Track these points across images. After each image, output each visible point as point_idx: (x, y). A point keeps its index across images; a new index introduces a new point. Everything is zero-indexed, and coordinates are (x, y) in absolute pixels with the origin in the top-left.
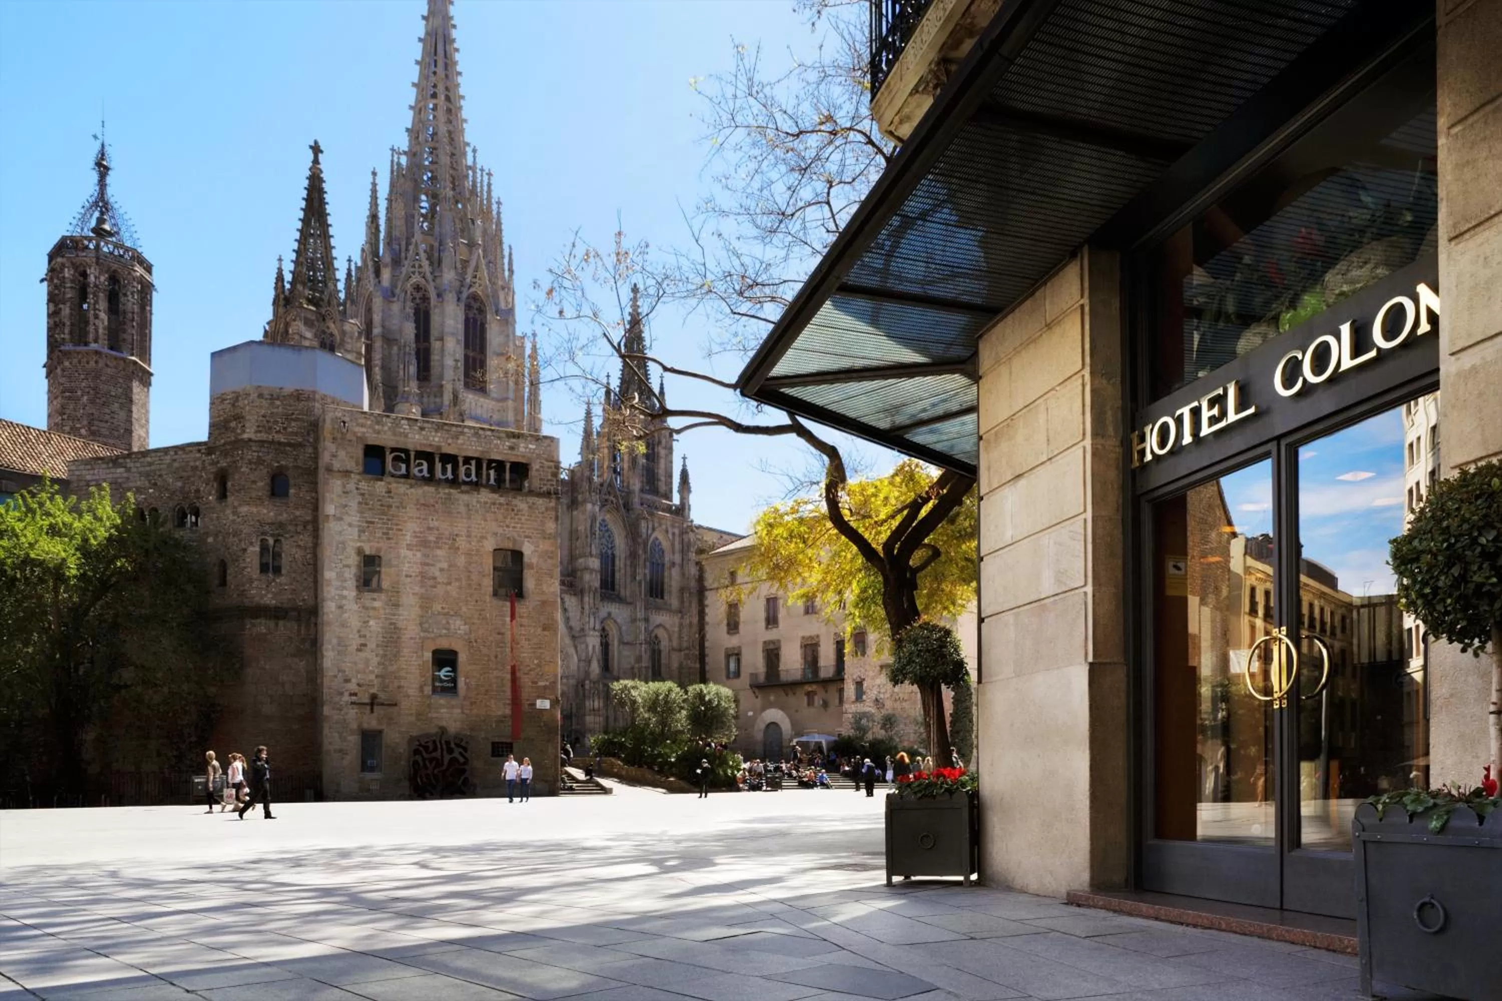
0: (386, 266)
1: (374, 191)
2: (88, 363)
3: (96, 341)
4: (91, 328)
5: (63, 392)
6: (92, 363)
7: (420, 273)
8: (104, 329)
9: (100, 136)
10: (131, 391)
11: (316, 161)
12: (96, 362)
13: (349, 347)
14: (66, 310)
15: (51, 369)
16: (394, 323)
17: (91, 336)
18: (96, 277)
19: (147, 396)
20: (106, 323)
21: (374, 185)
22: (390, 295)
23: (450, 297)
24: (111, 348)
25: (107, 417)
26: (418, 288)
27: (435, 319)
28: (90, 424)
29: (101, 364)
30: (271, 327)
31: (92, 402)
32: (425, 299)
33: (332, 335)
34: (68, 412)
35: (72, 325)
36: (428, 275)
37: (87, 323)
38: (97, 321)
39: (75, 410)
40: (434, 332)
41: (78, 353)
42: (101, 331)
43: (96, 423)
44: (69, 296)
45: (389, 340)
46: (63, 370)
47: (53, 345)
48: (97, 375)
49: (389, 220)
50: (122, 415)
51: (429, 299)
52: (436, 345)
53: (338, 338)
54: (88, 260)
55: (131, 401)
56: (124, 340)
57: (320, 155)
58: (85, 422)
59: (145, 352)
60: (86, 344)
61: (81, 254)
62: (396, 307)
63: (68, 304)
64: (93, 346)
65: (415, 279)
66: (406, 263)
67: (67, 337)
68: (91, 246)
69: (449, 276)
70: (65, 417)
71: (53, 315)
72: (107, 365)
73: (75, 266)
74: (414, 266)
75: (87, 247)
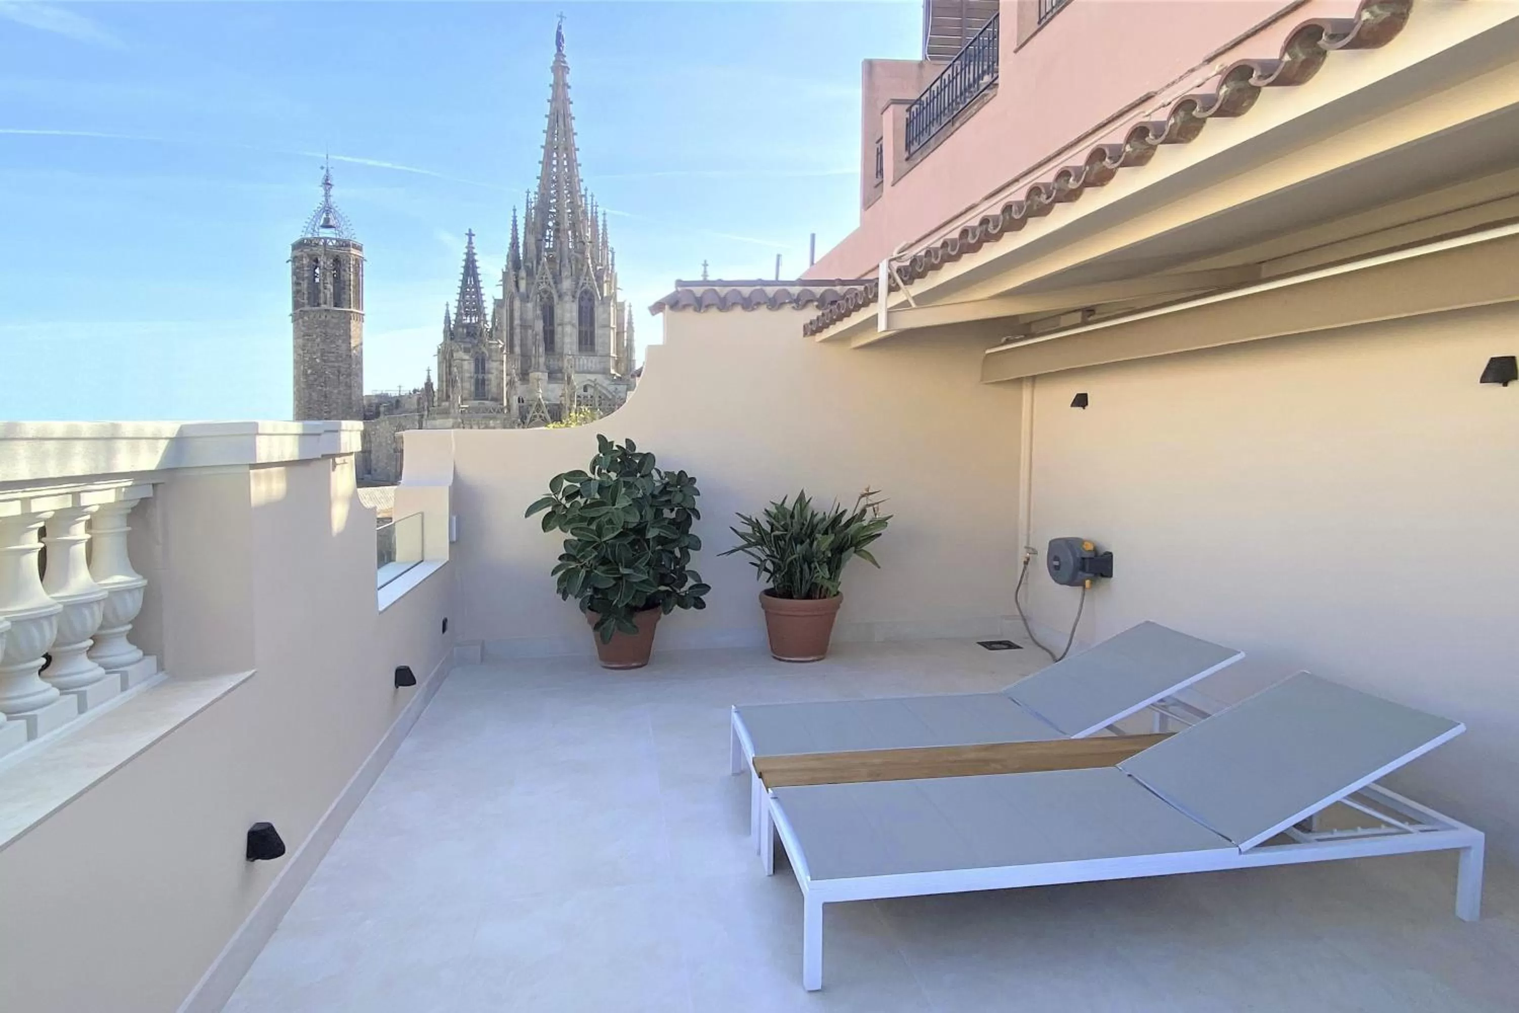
0: (523, 279)
1: (515, 221)
2: (320, 317)
3: (325, 303)
4: (322, 295)
5: (304, 336)
6: (323, 317)
7: (546, 282)
8: (331, 294)
9: (325, 166)
10: (350, 330)
11: (470, 242)
12: (326, 317)
13: (494, 358)
14: (305, 285)
15: (296, 318)
16: (530, 315)
17: (322, 301)
18: (324, 263)
19: (361, 329)
20: (332, 291)
21: (515, 217)
22: (525, 299)
23: (568, 298)
24: (336, 306)
25: (333, 350)
26: (545, 291)
27: (558, 311)
28: (322, 355)
29: (329, 317)
30: (442, 347)
31: (324, 341)
32: (551, 298)
33: (483, 353)
34: (307, 348)
35: (309, 293)
36: (552, 283)
37: (319, 291)
38: (326, 291)
39: (312, 347)
40: (557, 321)
41: (313, 312)
42: (328, 296)
43: (326, 354)
44: (306, 275)
45: (525, 326)
46: (303, 322)
47: (296, 305)
48: (326, 324)
49: (525, 244)
50: (344, 347)
51: (553, 298)
52: (558, 329)
53: (487, 355)
54: (318, 252)
55: (350, 337)
56: (344, 299)
57: (473, 237)
58: (319, 355)
59: (359, 303)
60: (319, 305)
61: (314, 249)
62: (530, 305)
63: (306, 281)
64: (323, 306)
65: (542, 287)
66: (537, 277)
67: (306, 301)
68: (321, 243)
69: (567, 284)
70: (306, 352)
71: (296, 284)
72: (333, 317)
73: (310, 256)
74: (542, 278)
75: (317, 244)
